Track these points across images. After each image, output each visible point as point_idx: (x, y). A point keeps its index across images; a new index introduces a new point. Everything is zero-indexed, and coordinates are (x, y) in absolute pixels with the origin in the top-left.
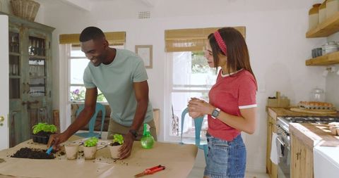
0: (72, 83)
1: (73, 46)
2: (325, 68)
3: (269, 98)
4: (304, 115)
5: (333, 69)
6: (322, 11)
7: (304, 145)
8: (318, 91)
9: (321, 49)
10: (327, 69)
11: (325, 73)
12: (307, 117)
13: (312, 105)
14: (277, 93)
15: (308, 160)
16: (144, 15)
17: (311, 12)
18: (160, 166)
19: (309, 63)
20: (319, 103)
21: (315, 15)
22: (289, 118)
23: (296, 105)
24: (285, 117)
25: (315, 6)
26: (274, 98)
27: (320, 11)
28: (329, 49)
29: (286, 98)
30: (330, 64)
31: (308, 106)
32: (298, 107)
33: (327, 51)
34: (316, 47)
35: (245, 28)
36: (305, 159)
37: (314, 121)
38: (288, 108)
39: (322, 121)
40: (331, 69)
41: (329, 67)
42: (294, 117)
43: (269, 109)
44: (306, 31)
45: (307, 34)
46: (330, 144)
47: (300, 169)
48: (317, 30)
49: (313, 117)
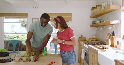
0: (5, 32)
1: (5, 17)
2: (96, 27)
3: (79, 37)
4: (91, 42)
5: (99, 28)
6: (95, 10)
7: (94, 52)
8: (94, 35)
9: (95, 21)
10: (97, 28)
11: (96, 29)
12: (92, 43)
13: (93, 39)
14: (82, 35)
15: (96, 57)
16: (35, 7)
17: (92, 10)
18: (53, 62)
19: (91, 26)
20: (95, 39)
21: (93, 11)
22: (87, 44)
23: (88, 40)
24: (86, 43)
25: (93, 8)
26: (81, 37)
27: (95, 9)
28: (98, 22)
29: (85, 37)
30: (98, 26)
31: (92, 40)
32: (89, 40)
33: (97, 22)
34: (93, 21)
35: (71, 13)
36: (95, 56)
37: (95, 44)
38: (86, 40)
39: (97, 44)
40: (98, 28)
41: (97, 27)
42: (89, 43)
43: (80, 41)
44: (90, 16)
45: (91, 16)
46: (103, 51)
47: (93, 60)
48: (94, 15)
49: (94, 43)
